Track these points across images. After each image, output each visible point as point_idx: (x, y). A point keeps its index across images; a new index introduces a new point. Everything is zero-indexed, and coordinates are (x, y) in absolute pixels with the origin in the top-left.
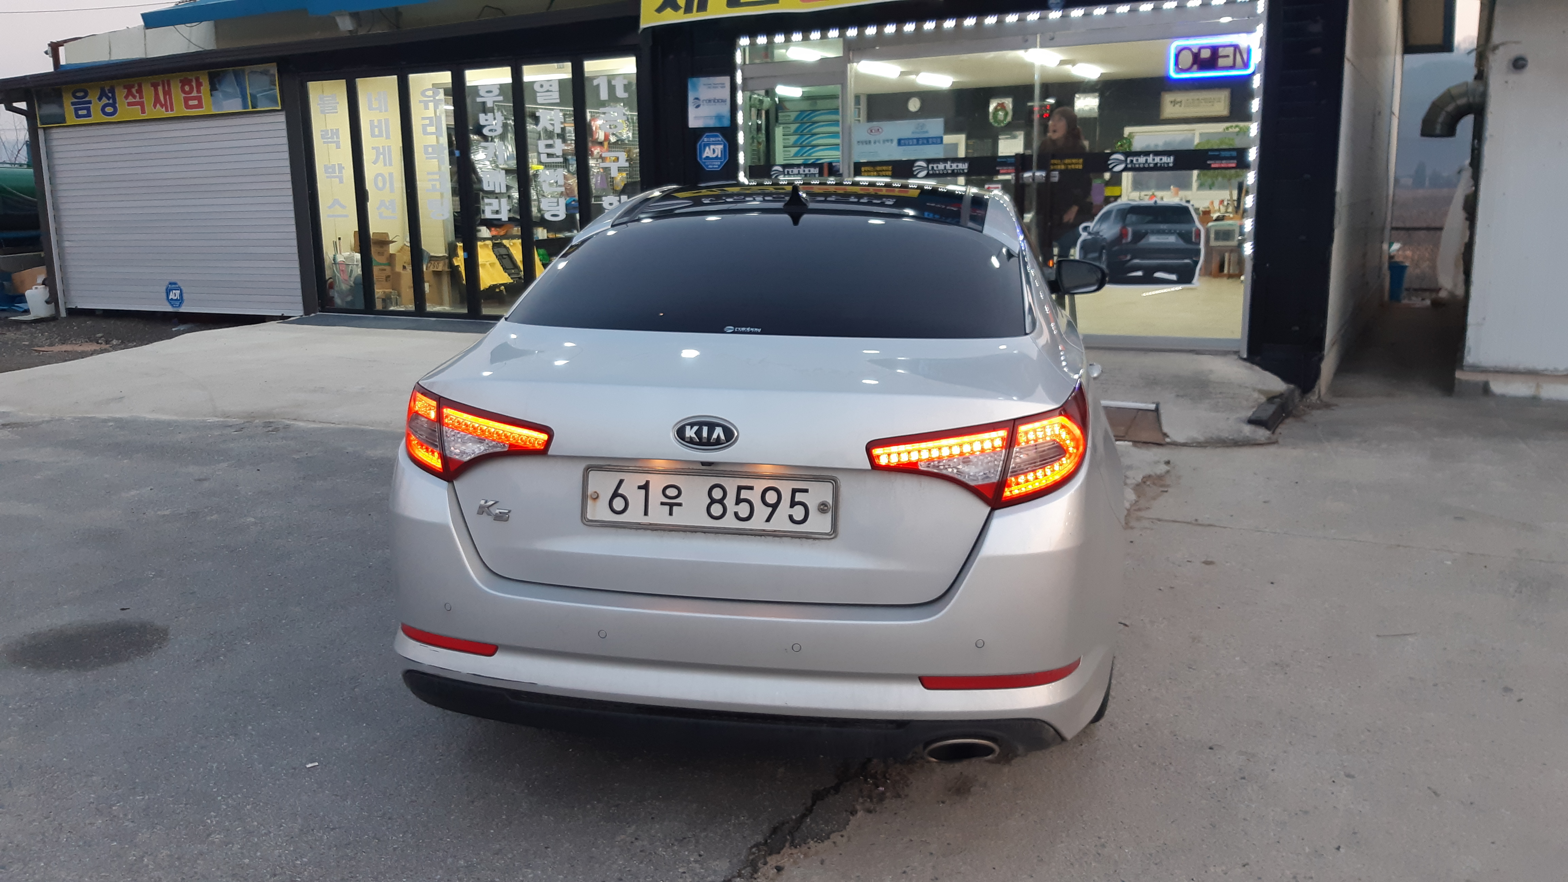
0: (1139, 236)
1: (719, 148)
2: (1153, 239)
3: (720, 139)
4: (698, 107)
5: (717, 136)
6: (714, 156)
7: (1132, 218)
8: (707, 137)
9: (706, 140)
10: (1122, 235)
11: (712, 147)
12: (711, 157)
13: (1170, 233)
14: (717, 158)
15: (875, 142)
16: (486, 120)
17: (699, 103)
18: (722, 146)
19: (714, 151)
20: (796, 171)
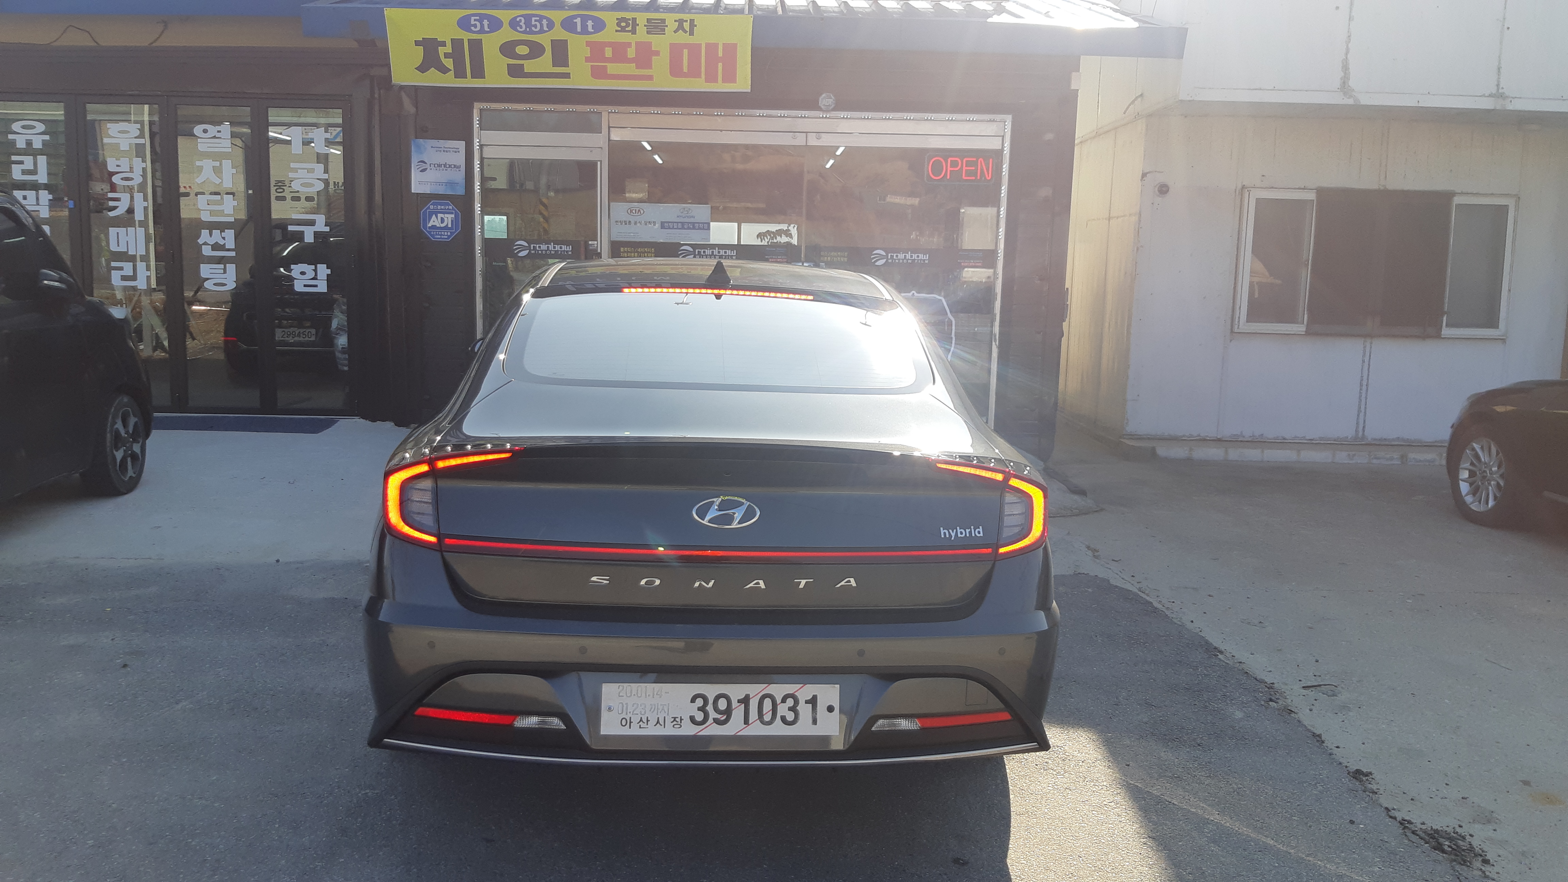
1: (449, 218)
3: (450, 207)
4: (423, 171)
5: (449, 205)
6: (443, 225)
8: (433, 204)
9: (432, 207)
11: (440, 216)
12: (438, 226)
14: (446, 227)
15: (635, 223)
16: (118, 166)
17: (424, 166)
18: (453, 216)
19: (442, 220)
20: (544, 247)
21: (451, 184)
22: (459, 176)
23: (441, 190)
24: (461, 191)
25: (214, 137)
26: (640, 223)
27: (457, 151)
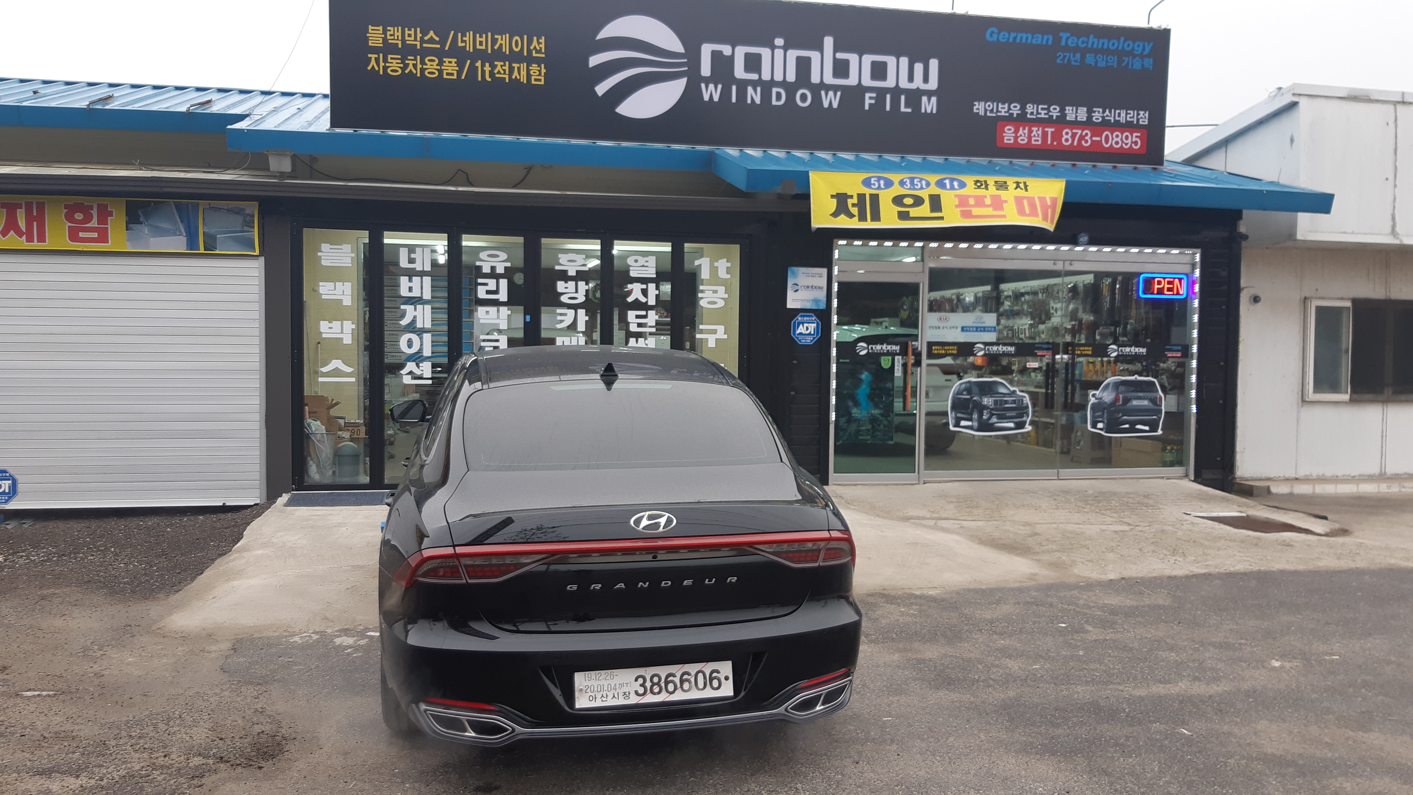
0: (1127, 401)
1: (812, 327)
2: (1135, 402)
3: (813, 319)
4: (796, 291)
5: (812, 317)
6: (807, 332)
7: (1122, 388)
8: (801, 316)
9: (800, 318)
10: (1117, 399)
11: (806, 325)
12: (804, 333)
13: (1144, 398)
14: (810, 334)
15: (943, 328)
16: (566, 288)
17: (797, 288)
18: (815, 325)
19: (807, 329)
20: (879, 347)
21: (816, 301)
22: (822, 295)
23: (808, 306)
24: (823, 306)
25: (643, 266)
26: (947, 328)
27: (821, 276)
